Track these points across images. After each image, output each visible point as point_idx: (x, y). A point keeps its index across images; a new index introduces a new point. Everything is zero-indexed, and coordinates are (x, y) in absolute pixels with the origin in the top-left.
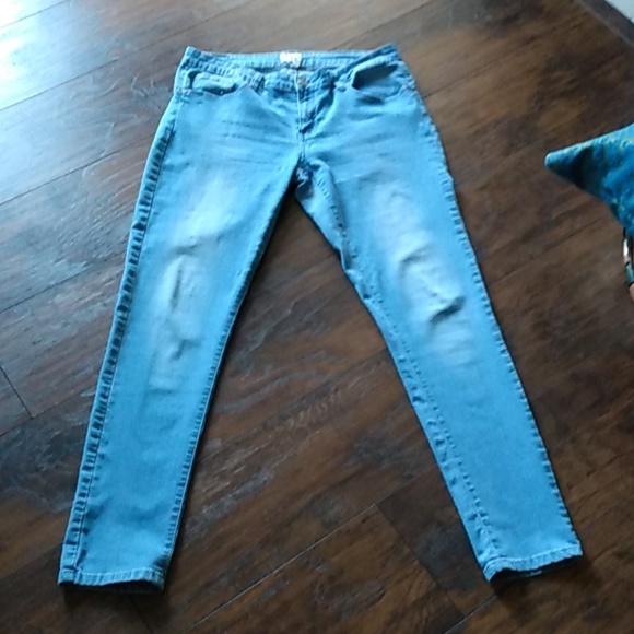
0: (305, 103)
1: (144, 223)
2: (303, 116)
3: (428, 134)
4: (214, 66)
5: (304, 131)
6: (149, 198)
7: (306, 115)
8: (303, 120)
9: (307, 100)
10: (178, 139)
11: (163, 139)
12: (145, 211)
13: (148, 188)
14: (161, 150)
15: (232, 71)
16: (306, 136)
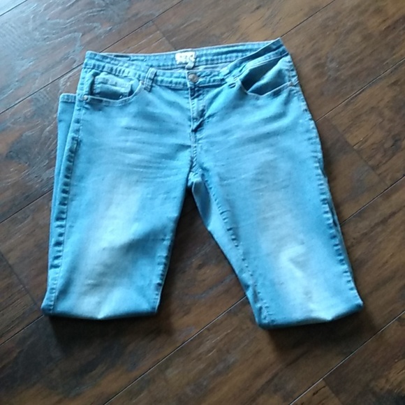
0: (196, 100)
1: (61, 239)
2: (195, 115)
3: (308, 131)
4: (110, 66)
5: (195, 131)
6: (63, 213)
7: (198, 113)
8: (195, 119)
9: (198, 96)
10: (83, 148)
11: (71, 150)
12: (61, 226)
13: (62, 203)
14: (70, 161)
15: (127, 70)
16: (198, 136)
